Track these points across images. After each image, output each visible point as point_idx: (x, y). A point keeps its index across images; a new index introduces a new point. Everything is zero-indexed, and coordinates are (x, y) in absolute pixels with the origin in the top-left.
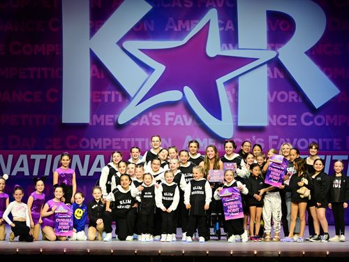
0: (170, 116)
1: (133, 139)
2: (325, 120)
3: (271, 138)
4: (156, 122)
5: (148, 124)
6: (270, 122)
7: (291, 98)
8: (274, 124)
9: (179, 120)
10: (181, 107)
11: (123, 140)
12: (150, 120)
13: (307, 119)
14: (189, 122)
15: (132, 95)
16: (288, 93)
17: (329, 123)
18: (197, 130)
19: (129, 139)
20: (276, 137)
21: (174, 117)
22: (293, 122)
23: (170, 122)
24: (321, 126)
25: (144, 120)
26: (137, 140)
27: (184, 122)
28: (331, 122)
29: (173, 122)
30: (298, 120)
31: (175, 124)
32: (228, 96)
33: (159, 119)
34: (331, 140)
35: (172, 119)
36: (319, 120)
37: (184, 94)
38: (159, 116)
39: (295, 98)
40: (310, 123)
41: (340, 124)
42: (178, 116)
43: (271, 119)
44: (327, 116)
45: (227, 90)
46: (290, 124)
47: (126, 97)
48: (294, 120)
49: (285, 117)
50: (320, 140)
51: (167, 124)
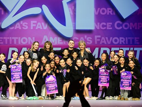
0: (34, 24)
1: (11, 38)
2: (130, 26)
3: (96, 37)
4: (25, 27)
5: (20, 28)
6: (96, 27)
7: (108, 12)
8: (98, 28)
9: (39, 26)
10: (40, 17)
11: (4, 38)
12: (21, 26)
13: (118, 25)
14: (46, 27)
15: (10, 10)
16: (107, 9)
17: (132, 28)
18: (51, 33)
19: (8, 38)
20: (99, 36)
21: (36, 24)
22: (109, 27)
23: (33, 27)
24: (127, 30)
25: (18, 26)
26: (13, 38)
27: (42, 27)
28: (133, 27)
29: (36, 27)
30: (113, 26)
31: (37, 28)
32: (70, 11)
33: (27, 25)
34: (133, 38)
35: (35, 25)
36: (126, 26)
37: (42, 10)
38: (27, 24)
39: (111, 12)
40: (121, 28)
41: (139, 28)
42: (39, 24)
43: (96, 25)
44: (131, 23)
45: (69, 7)
46: (108, 28)
47: (6, 11)
48: (110, 26)
49: (105, 24)
50: (127, 38)
51: (32, 28)
